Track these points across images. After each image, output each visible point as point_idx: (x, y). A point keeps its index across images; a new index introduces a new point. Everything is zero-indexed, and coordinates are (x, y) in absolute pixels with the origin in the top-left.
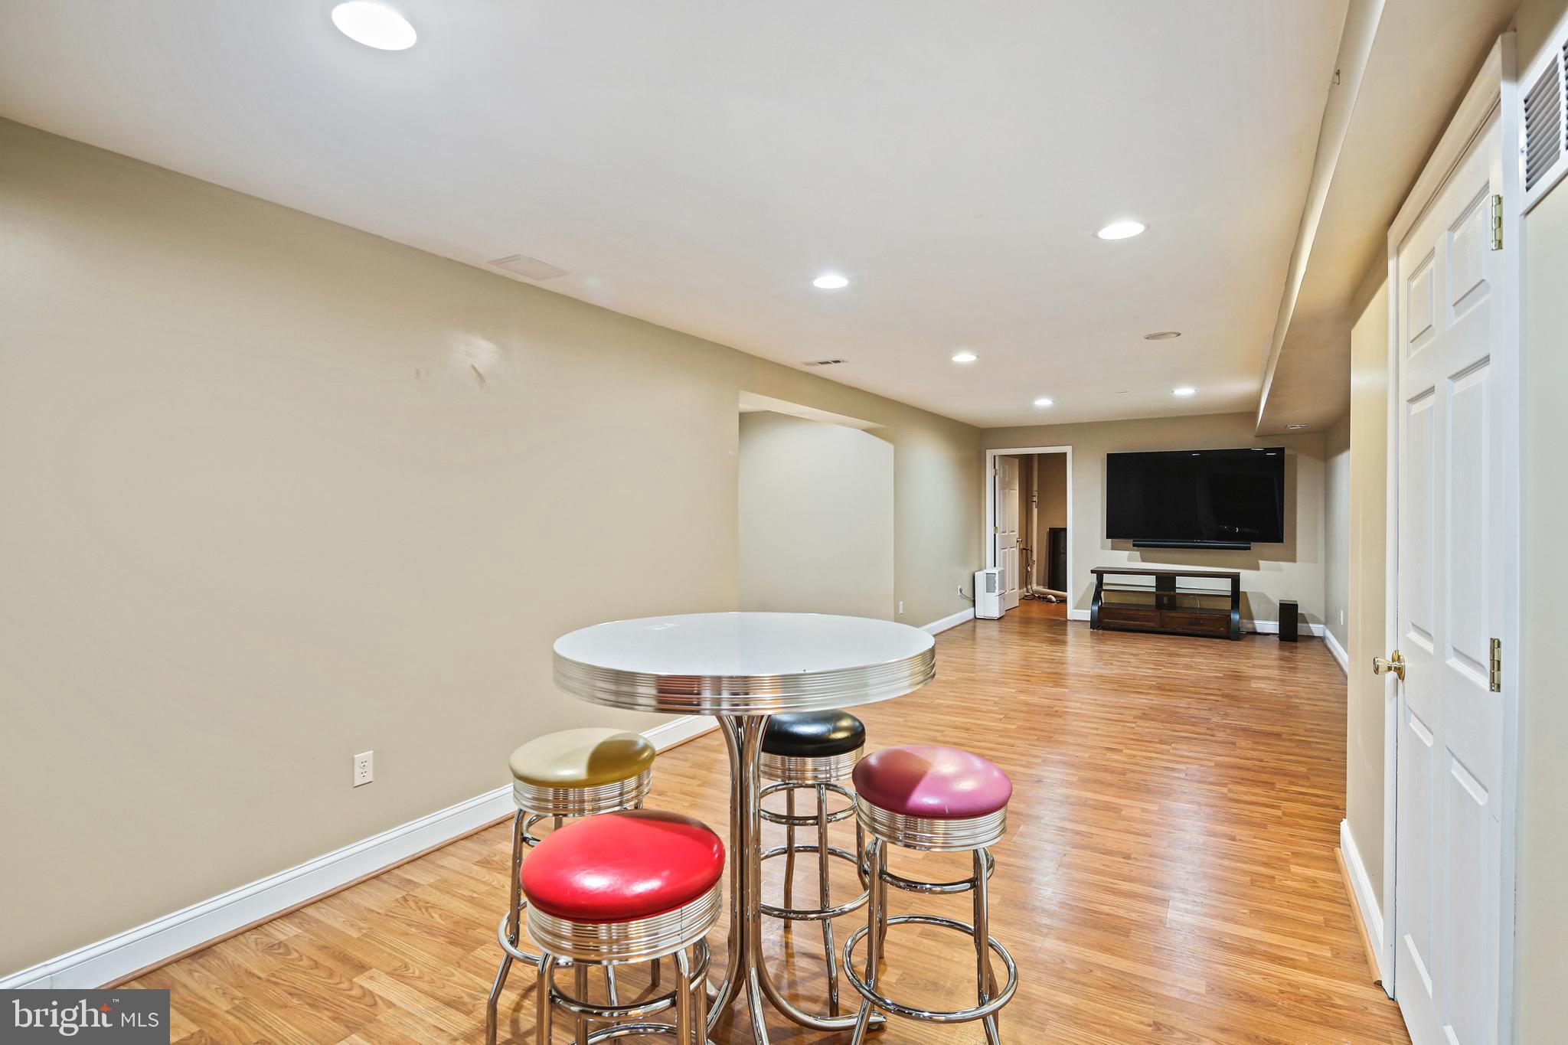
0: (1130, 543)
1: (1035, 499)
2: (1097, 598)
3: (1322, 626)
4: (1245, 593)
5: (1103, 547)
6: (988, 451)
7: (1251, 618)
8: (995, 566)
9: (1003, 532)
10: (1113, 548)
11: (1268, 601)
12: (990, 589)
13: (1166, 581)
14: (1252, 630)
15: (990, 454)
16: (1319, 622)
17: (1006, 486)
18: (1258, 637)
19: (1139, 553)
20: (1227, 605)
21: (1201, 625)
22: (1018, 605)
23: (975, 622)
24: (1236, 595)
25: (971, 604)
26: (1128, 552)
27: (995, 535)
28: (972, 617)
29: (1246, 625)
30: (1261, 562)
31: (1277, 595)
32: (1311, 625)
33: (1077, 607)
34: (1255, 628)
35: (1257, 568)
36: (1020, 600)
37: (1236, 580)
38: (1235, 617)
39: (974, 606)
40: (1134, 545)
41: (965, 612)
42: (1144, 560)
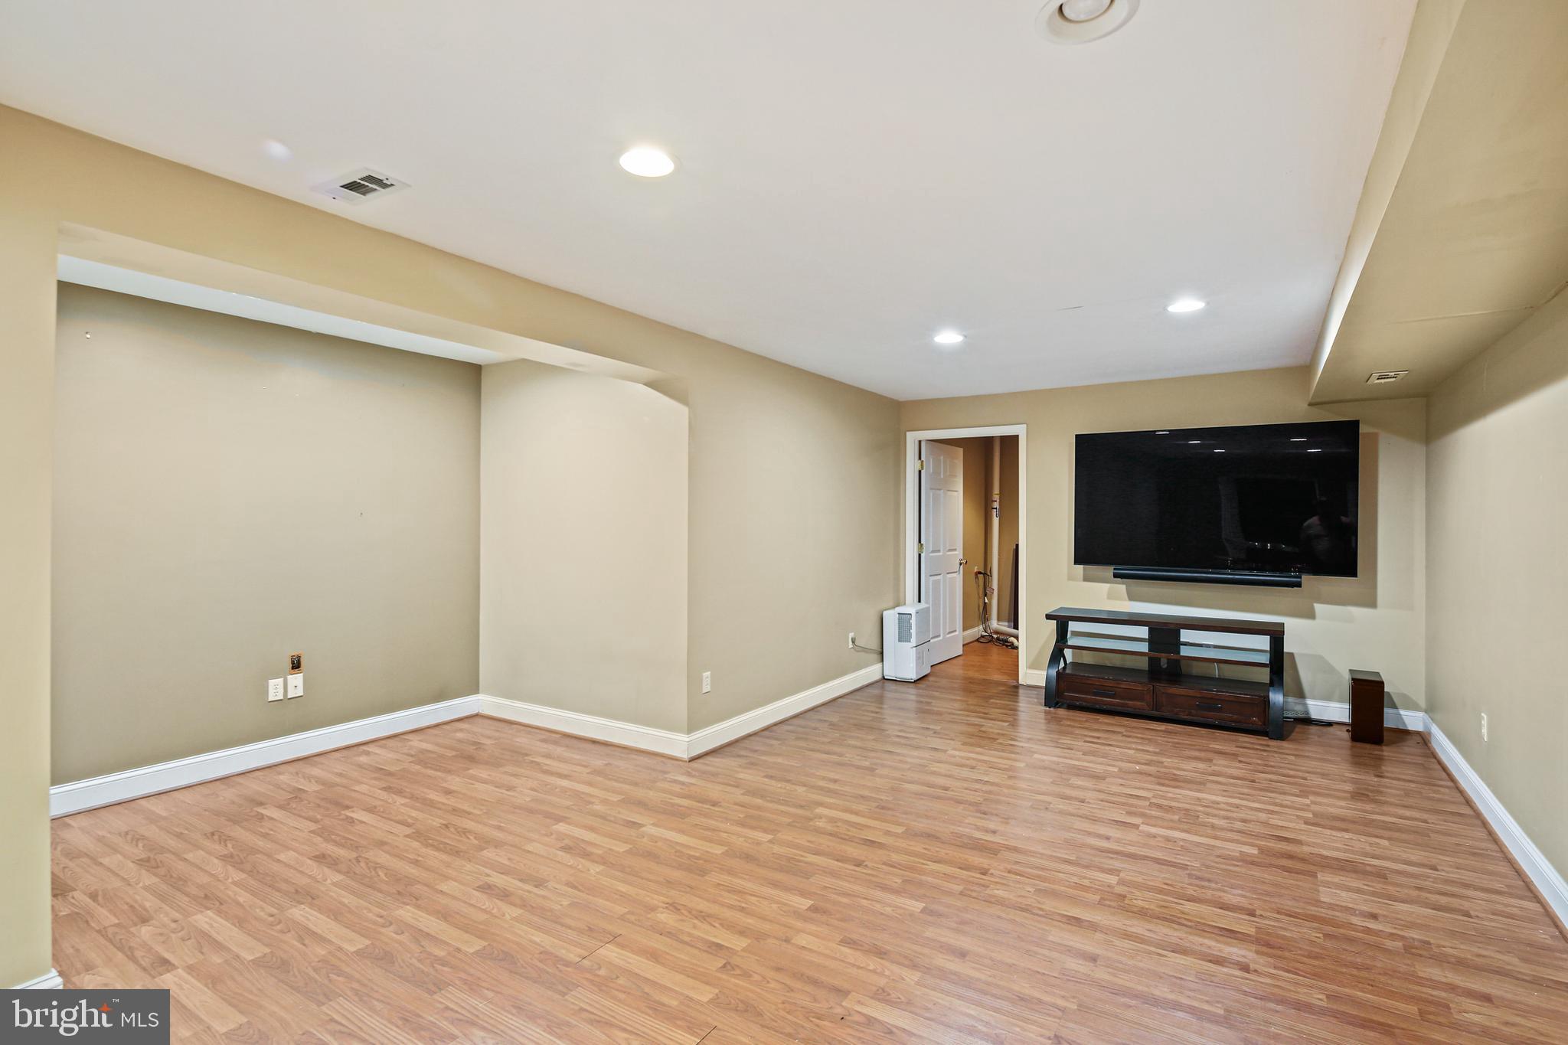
0: (1109, 571)
1: (996, 505)
2: (1057, 655)
3: (1421, 714)
4: (1292, 655)
5: (1071, 578)
6: (908, 434)
7: (1301, 694)
8: (920, 601)
9: (933, 552)
10: (1086, 579)
11: (1330, 670)
12: (903, 637)
13: (1164, 633)
14: (1303, 716)
15: (912, 438)
16: (1413, 706)
17: (941, 484)
18: (1313, 729)
19: (1124, 587)
20: (1264, 675)
21: (1220, 710)
22: (961, 653)
23: (884, 683)
24: (1278, 659)
25: (878, 657)
26: (1108, 585)
27: (920, 555)
28: (880, 677)
29: (1294, 708)
30: (1318, 607)
31: (1346, 663)
32: (1402, 712)
33: (1032, 666)
34: (1307, 712)
35: (1311, 615)
36: (964, 645)
37: (1276, 635)
38: (1276, 697)
39: (883, 661)
40: (1115, 576)
41: (868, 670)
42: (1132, 597)
